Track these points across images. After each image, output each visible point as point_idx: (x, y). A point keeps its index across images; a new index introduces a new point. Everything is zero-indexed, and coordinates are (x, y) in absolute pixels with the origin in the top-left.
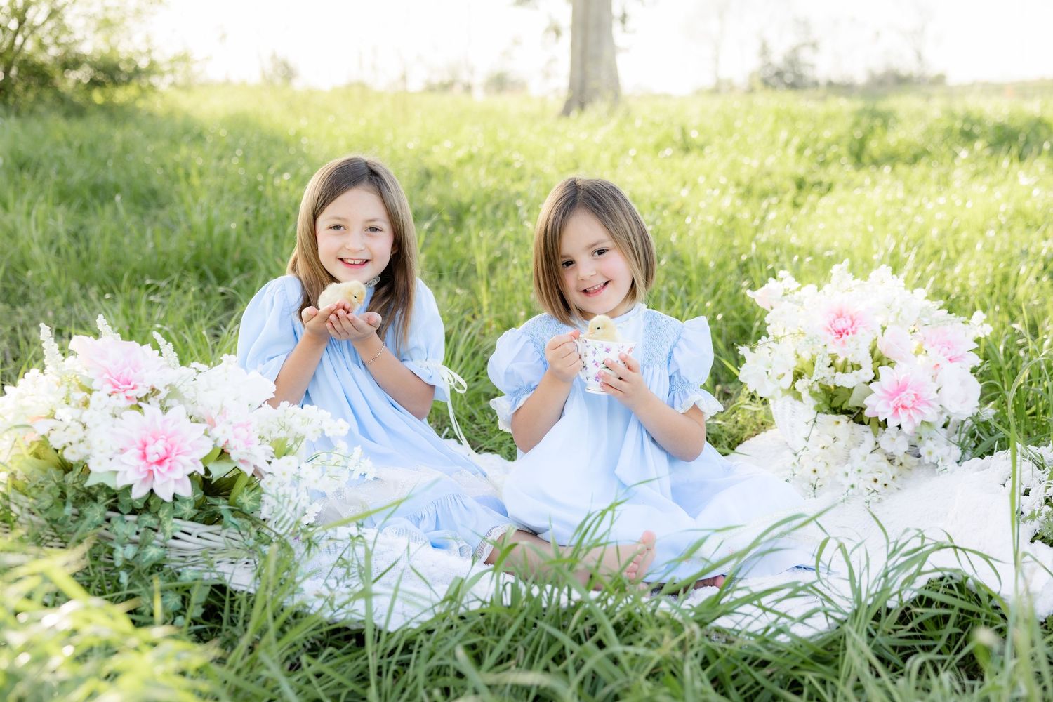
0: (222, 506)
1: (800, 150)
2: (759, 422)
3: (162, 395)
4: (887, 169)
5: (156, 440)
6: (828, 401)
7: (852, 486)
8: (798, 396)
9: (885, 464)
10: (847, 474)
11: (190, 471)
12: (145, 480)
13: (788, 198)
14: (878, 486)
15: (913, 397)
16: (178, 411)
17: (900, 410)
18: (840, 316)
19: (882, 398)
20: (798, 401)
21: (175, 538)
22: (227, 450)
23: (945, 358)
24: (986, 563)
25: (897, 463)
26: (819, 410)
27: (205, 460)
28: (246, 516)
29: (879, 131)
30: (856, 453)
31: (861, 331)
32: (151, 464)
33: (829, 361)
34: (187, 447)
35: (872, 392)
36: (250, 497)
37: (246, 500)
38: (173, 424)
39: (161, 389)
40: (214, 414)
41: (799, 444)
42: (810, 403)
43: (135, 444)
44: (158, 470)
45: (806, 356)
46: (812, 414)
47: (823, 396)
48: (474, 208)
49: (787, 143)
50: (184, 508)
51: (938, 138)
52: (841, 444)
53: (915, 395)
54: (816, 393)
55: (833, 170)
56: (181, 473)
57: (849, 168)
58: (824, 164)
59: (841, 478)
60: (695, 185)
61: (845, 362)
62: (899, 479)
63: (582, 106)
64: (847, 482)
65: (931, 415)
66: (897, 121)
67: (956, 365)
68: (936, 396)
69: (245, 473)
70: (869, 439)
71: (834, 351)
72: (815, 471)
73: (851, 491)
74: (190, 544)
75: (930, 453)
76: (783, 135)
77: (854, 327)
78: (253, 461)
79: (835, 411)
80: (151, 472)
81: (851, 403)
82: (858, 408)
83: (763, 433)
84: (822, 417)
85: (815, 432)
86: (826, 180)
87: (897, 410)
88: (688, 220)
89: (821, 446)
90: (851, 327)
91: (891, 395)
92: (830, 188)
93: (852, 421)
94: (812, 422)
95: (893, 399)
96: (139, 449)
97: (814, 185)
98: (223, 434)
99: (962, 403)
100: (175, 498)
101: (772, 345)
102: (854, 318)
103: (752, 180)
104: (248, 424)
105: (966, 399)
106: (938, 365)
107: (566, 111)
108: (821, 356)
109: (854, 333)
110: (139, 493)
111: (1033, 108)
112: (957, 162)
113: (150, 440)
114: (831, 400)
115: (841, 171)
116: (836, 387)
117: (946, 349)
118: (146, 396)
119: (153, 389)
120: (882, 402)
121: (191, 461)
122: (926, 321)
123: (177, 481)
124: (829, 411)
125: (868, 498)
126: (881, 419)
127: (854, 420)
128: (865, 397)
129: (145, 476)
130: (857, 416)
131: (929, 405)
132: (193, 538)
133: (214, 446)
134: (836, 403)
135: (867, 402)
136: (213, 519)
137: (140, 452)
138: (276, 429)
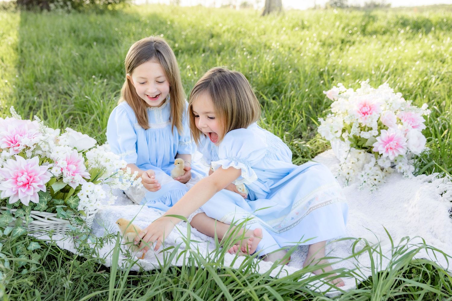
0: (58, 206)
1: (343, 29)
2: (325, 145)
4: (374, 37)
5: (23, 174)
6: (356, 142)
7: (365, 182)
8: (343, 140)
9: (379, 172)
10: (362, 176)
11: (37, 191)
13: (338, 47)
14: (376, 182)
15: (396, 144)
17: (389, 150)
18: (365, 106)
19: (381, 144)
20: (343, 142)
23: (411, 127)
24: (444, 258)
25: (385, 170)
26: (352, 146)
28: (72, 209)
29: (371, 23)
30: (367, 166)
31: (373, 113)
32: (19, 187)
33: (358, 125)
34: (37, 179)
35: (376, 141)
36: (74, 201)
37: (71, 201)
38: (31, 167)
41: (342, 160)
42: (348, 143)
44: (21, 191)
45: (348, 123)
46: (348, 148)
47: (354, 140)
48: (226, 48)
49: (338, 27)
50: (42, 205)
51: (392, 25)
52: (361, 162)
53: (397, 143)
54: (351, 139)
55: (355, 36)
56: (34, 192)
57: (360, 36)
58: (352, 34)
59: (359, 177)
60: (305, 41)
61: (365, 126)
62: (385, 178)
63: (269, 12)
64: (362, 179)
65: (402, 152)
66: (377, 19)
67: (416, 130)
68: (406, 144)
69: (73, 188)
70: (373, 160)
71: (361, 122)
72: (348, 174)
73: (364, 184)
74: (44, 223)
75: (400, 168)
76: (337, 23)
77: (371, 112)
79: (359, 147)
81: (366, 145)
82: (369, 146)
83: (326, 151)
84: (353, 149)
85: (349, 156)
86: (352, 40)
87: (387, 149)
88: (302, 55)
89: (351, 162)
90: (369, 111)
91: (385, 142)
92: (354, 43)
93: (366, 152)
94: (348, 152)
95: (386, 145)
96: (13, 179)
97: (348, 42)
99: (418, 147)
101: (333, 118)
102: (371, 107)
103: (325, 39)
105: (420, 145)
106: (407, 130)
107: (264, 14)
108: (355, 124)
109: (371, 114)
110: (13, 201)
111: (426, 15)
112: (399, 35)
113: (19, 175)
114: (358, 142)
115: (357, 37)
116: (360, 137)
117: (411, 122)
119: (27, 147)
120: (381, 145)
121: (40, 185)
122: (403, 109)
123: (31, 195)
124: (356, 147)
125: (372, 189)
126: (380, 154)
127: (367, 152)
128: (373, 143)
129: (15, 193)
130: (369, 150)
131: (402, 147)
132: (46, 220)
133: (53, 176)
134: (360, 144)
135: (374, 145)
136: (55, 211)
138: (94, 162)
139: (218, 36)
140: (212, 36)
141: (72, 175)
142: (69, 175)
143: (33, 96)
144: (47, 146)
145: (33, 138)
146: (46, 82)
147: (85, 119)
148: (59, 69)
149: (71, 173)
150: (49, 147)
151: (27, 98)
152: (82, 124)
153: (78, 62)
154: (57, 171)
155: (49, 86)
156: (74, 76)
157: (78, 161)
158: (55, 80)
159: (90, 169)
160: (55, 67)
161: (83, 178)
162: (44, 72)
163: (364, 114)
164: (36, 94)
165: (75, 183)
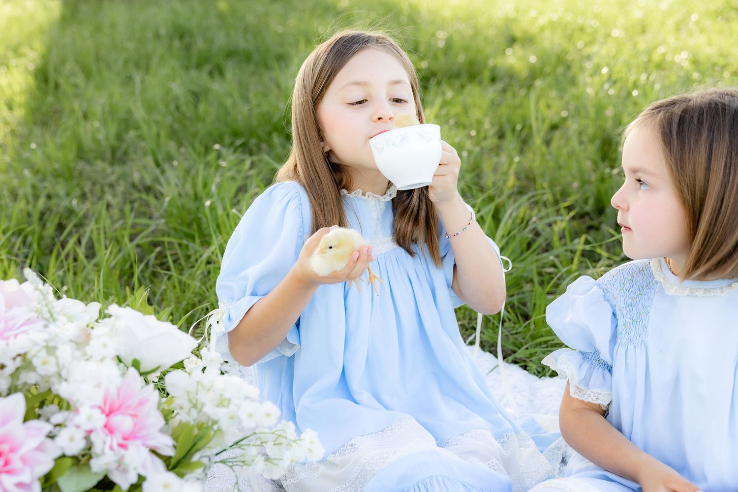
138: (187, 405)
139: (528, 40)
140: (512, 41)
141: (121, 446)
142: (111, 448)
143: (68, 195)
144: (52, 360)
145: (16, 336)
146: (103, 159)
147: (188, 257)
148: (137, 128)
149: (116, 440)
150: (58, 364)
151: (54, 201)
152: (181, 271)
153: (183, 108)
154: (72, 439)
155: (109, 170)
156: (172, 146)
157: (141, 403)
158: (126, 153)
159: (175, 422)
160: (127, 123)
161: (154, 452)
162: (101, 136)
164: (77, 192)
165: (125, 471)
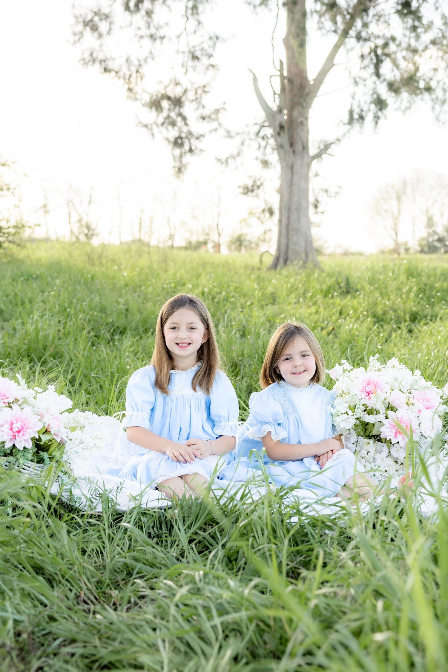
0: (45, 455)
3: (20, 402)
5: (17, 422)
6: (364, 430)
7: (374, 475)
9: (393, 463)
10: (372, 468)
11: (32, 436)
12: (11, 439)
14: (387, 474)
16: (27, 409)
18: (369, 384)
21: (23, 469)
22: (49, 429)
23: (424, 407)
25: (399, 462)
26: (359, 434)
27: (39, 432)
28: (56, 460)
31: (379, 392)
32: (14, 433)
33: (363, 408)
34: (31, 425)
35: (384, 425)
36: (58, 452)
37: (56, 454)
38: (26, 415)
39: (20, 399)
40: (44, 412)
43: (7, 422)
45: (352, 405)
46: (355, 437)
47: (362, 427)
50: (28, 454)
53: (406, 426)
54: (358, 425)
56: (28, 437)
61: (372, 409)
63: (285, 263)
64: (371, 472)
67: (429, 411)
68: (417, 427)
69: (56, 440)
70: (385, 450)
71: (366, 403)
74: (30, 472)
78: (60, 435)
79: (367, 436)
80: (14, 436)
81: (374, 432)
82: (378, 433)
84: (361, 439)
87: (397, 434)
90: (375, 390)
91: (394, 426)
93: (376, 442)
94: (356, 443)
95: (395, 428)
96: (9, 425)
98: (48, 420)
99: (431, 430)
100: (24, 448)
102: (376, 385)
104: (59, 419)
105: (434, 429)
106: (420, 411)
108: (358, 405)
109: (375, 393)
110: (8, 445)
113: (15, 422)
114: (366, 430)
116: (367, 423)
117: (425, 402)
118: (13, 403)
119: (16, 399)
120: (389, 429)
121: (32, 432)
122: (416, 387)
123: (25, 440)
124: (365, 436)
126: (389, 439)
128: (380, 427)
129: (12, 437)
130: (377, 438)
132: (31, 469)
133: (44, 426)
134: (368, 432)
135: (381, 430)
136: (41, 461)
137: (10, 427)
138: (72, 422)
163: (368, 393)
